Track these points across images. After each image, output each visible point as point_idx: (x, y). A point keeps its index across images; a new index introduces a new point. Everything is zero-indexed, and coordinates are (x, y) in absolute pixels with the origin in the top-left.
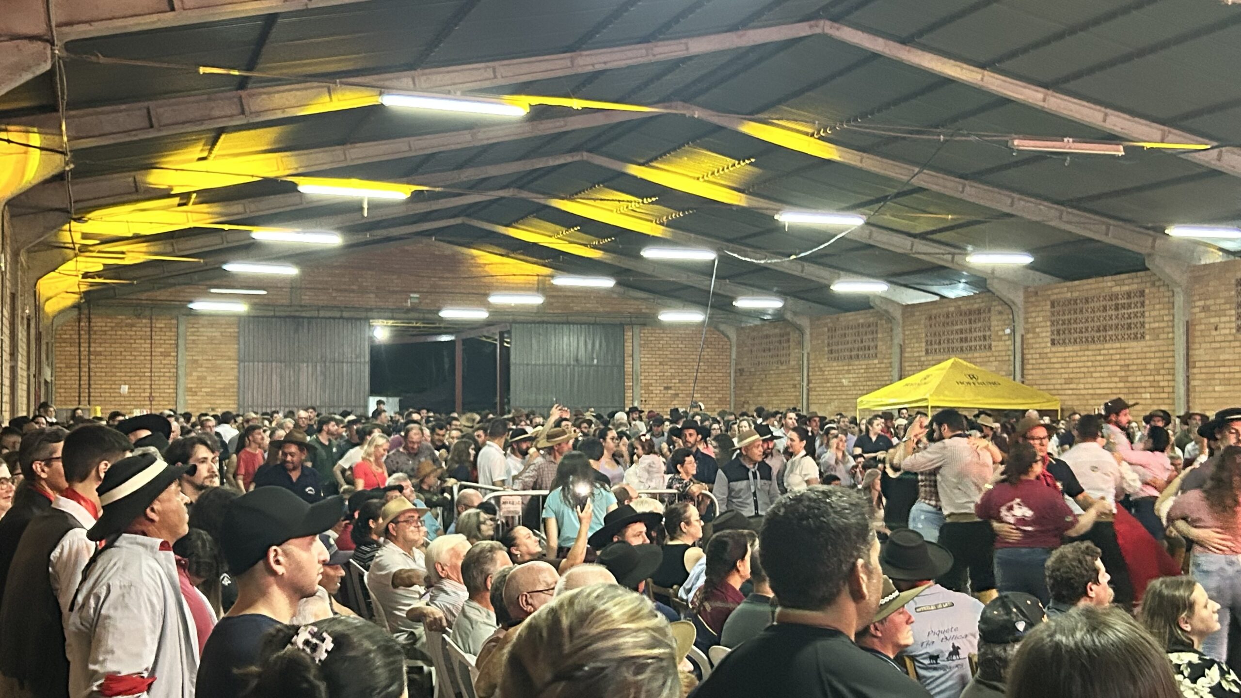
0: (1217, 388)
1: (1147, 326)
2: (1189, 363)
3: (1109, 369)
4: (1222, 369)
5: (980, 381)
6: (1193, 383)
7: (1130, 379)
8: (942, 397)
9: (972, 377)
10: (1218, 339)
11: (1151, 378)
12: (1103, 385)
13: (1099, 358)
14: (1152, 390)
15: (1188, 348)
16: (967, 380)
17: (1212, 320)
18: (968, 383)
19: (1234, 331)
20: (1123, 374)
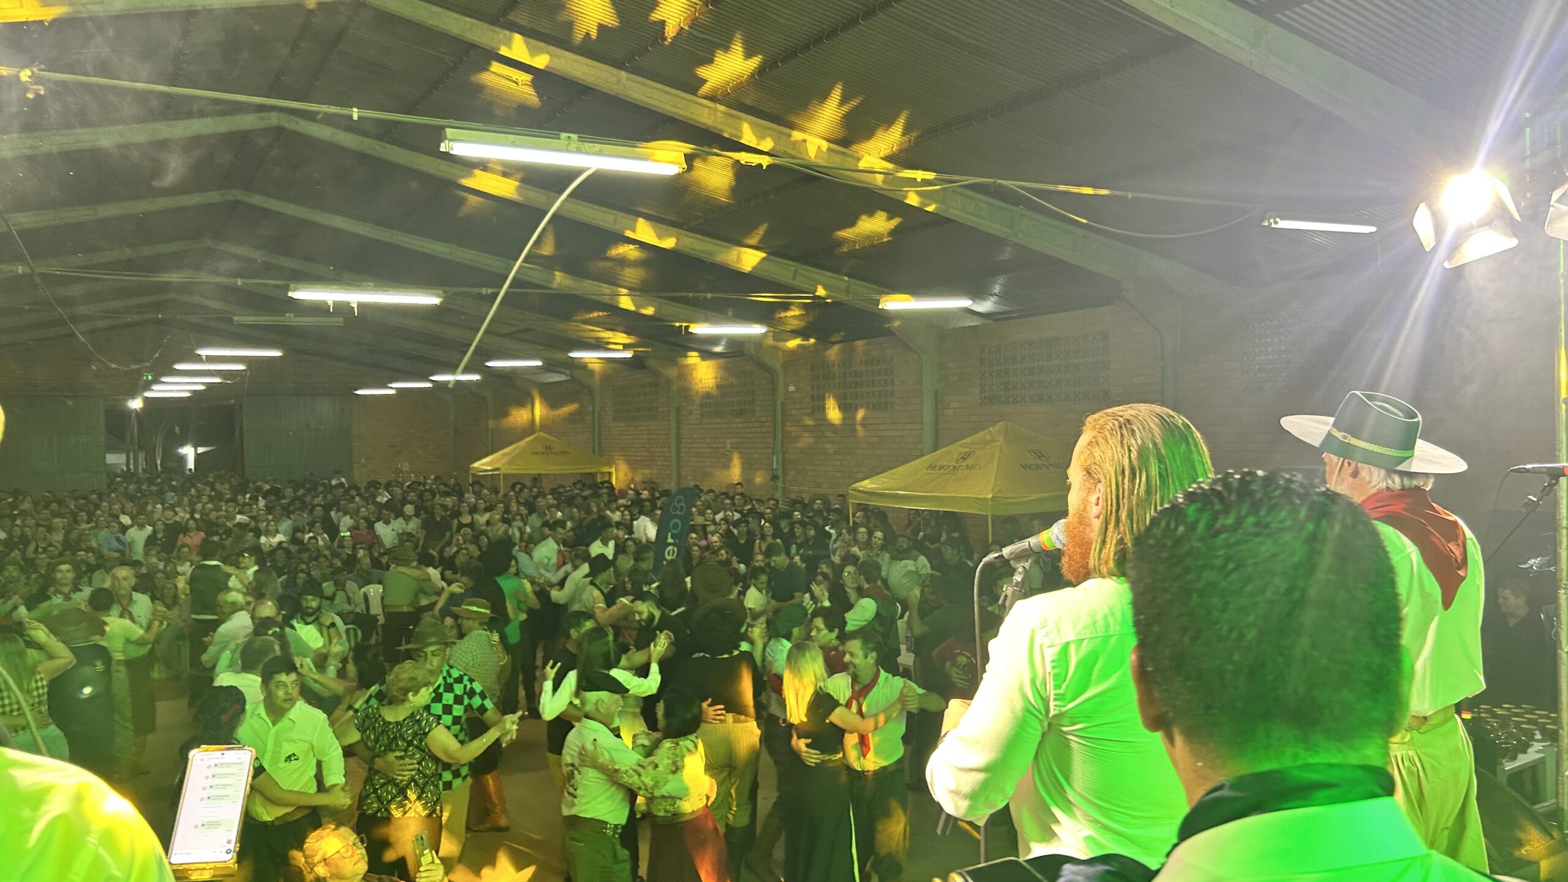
0: (693, 459)
1: (659, 410)
2: (679, 440)
3: (641, 441)
4: (695, 445)
5: (554, 451)
6: (683, 455)
7: (653, 449)
8: (513, 467)
9: (548, 448)
10: (693, 422)
11: (661, 450)
12: (639, 454)
13: (637, 432)
14: (661, 458)
15: (678, 428)
16: (541, 450)
17: (690, 408)
18: (543, 453)
19: (699, 417)
20: (647, 445)
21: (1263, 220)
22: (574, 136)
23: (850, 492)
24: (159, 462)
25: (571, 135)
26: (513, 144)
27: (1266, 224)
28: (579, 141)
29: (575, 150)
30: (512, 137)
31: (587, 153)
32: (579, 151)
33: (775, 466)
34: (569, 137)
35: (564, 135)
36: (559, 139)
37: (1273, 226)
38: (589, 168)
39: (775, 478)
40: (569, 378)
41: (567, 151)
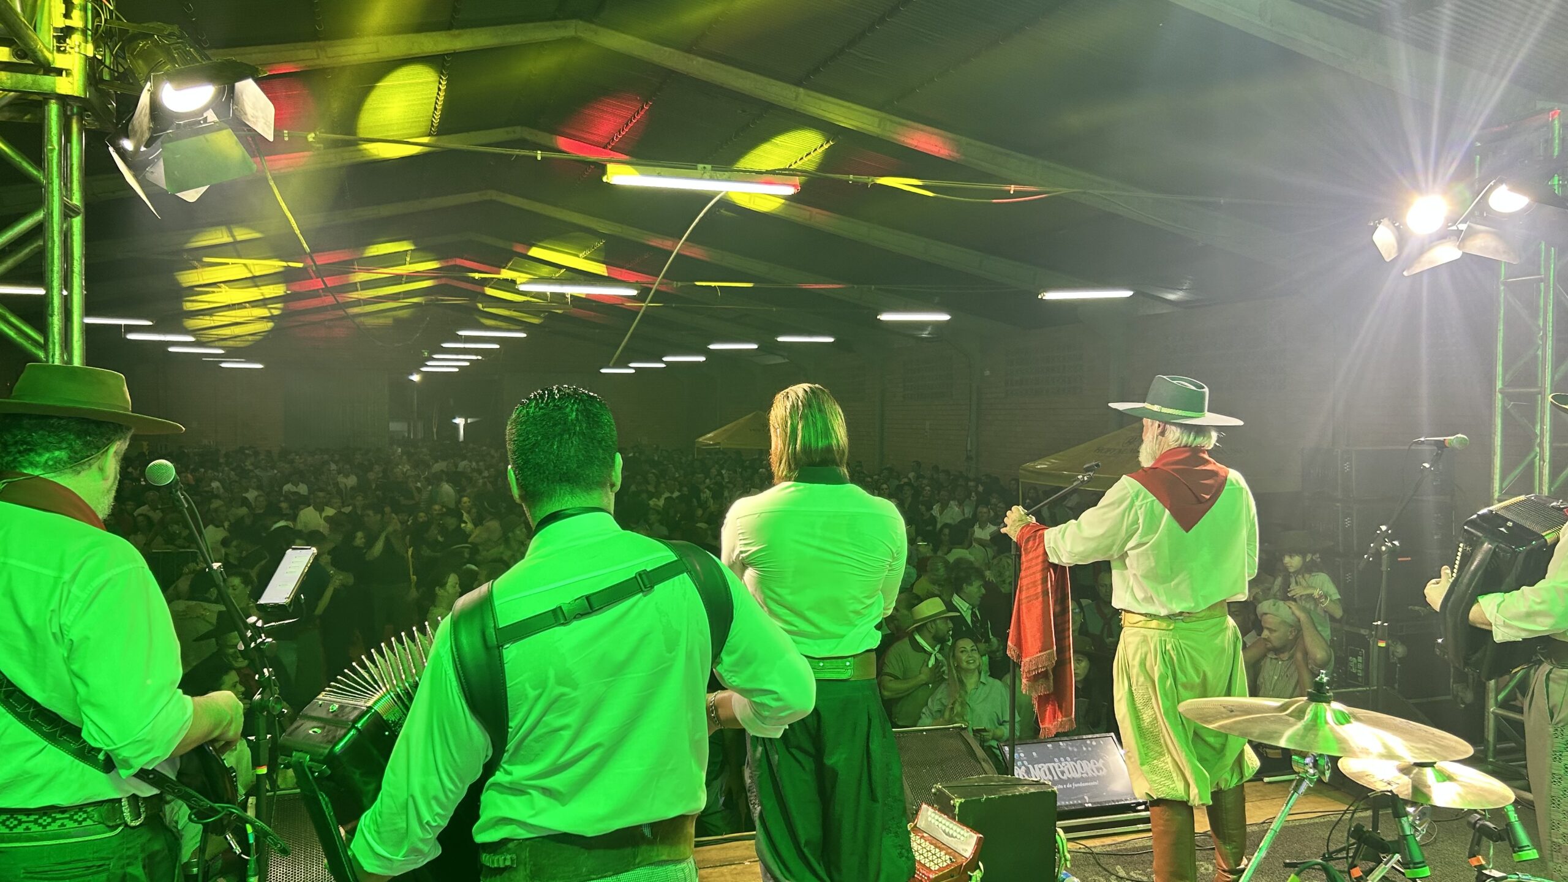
0: (895, 439)
1: (867, 391)
2: (883, 421)
4: (898, 426)
8: (731, 442)
10: (896, 404)
11: (867, 429)
14: (867, 438)
15: (883, 409)
16: (758, 427)
17: (894, 389)
19: (902, 398)
22: (709, 167)
23: (1021, 471)
24: (435, 430)
25: (706, 166)
26: (659, 175)
28: (712, 170)
29: (708, 177)
30: (658, 169)
31: (718, 180)
32: (712, 178)
33: (969, 448)
34: (704, 168)
35: (700, 166)
36: (697, 169)
38: (722, 192)
39: (969, 458)
40: (787, 360)
41: (701, 178)
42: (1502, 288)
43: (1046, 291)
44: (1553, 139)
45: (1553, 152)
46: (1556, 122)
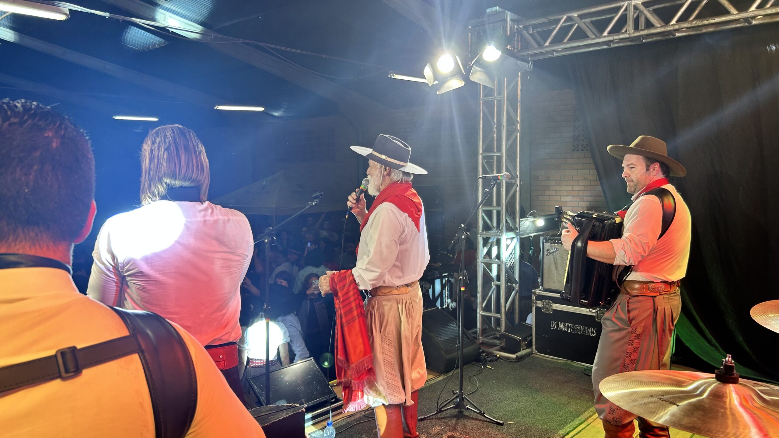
21: (388, 74)
27: (390, 76)
37: (393, 77)
38: (8, 12)
42: (481, 102)
43: (219, 105)
44: (507, 27)
45: (507, 33)
46: (508, 18)
